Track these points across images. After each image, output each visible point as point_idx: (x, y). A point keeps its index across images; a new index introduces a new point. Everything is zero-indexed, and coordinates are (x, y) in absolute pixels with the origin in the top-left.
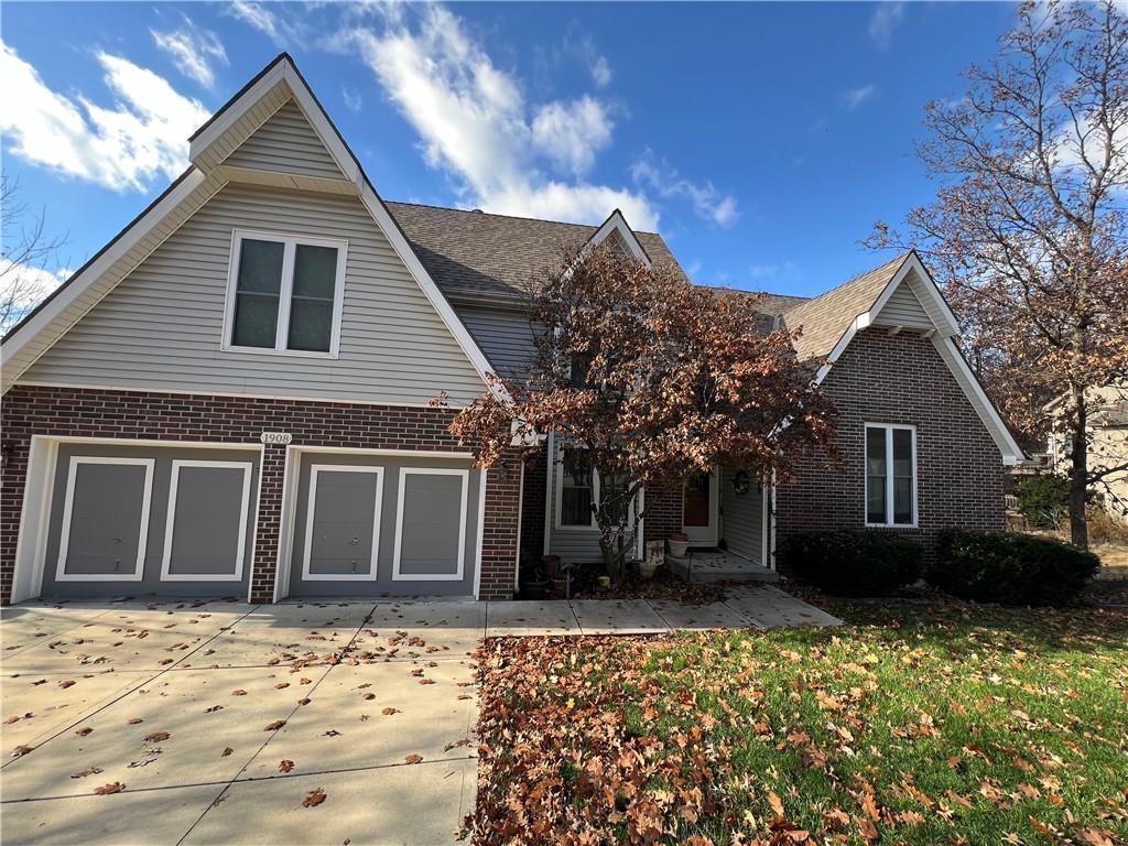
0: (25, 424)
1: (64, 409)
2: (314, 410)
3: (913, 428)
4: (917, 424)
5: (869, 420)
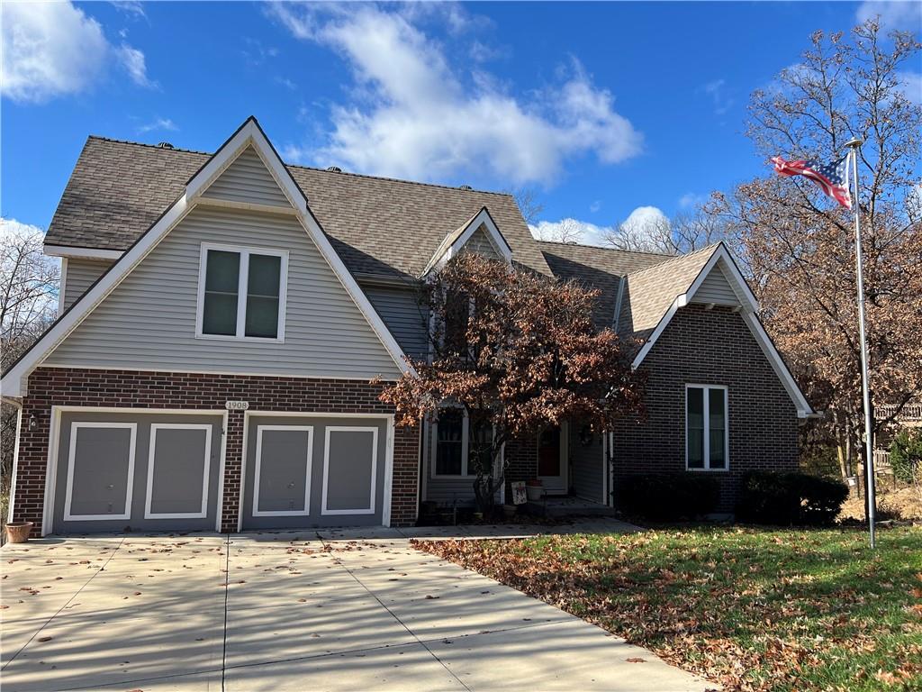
0: (47, 398)
1: (76, 385)
2: (265, 383)
3: (725, 388)
4: (728, 384)
5: (689, 382)
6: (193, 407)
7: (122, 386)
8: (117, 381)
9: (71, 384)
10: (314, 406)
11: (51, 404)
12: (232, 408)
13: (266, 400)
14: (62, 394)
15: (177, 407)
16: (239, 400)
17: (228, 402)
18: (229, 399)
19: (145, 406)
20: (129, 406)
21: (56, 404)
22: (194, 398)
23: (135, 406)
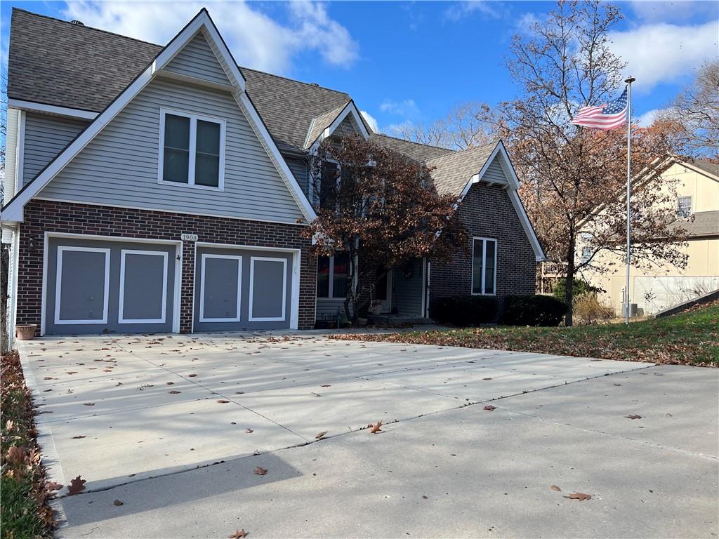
0: (40, 225)
1: (64, 215)
2: (209, 221)
3: (495, 240)
4: (497, 238)
5: (475, 235)
6: (156, 238)
7: (101, 218)
8: (96, 214)
9: (60, 215)
10: (245, 240)
11: (44, 230)
12: (186, 239)
13: (210, 234)
14: (53, 222)
15: (144, 237)
16: (191, 233)
17: (183, 234)
18: (183, 232)
19: (120, 235)
20: (107, 234)
21: (48, 230)
22: (157, 230)
23: (112, 235)
